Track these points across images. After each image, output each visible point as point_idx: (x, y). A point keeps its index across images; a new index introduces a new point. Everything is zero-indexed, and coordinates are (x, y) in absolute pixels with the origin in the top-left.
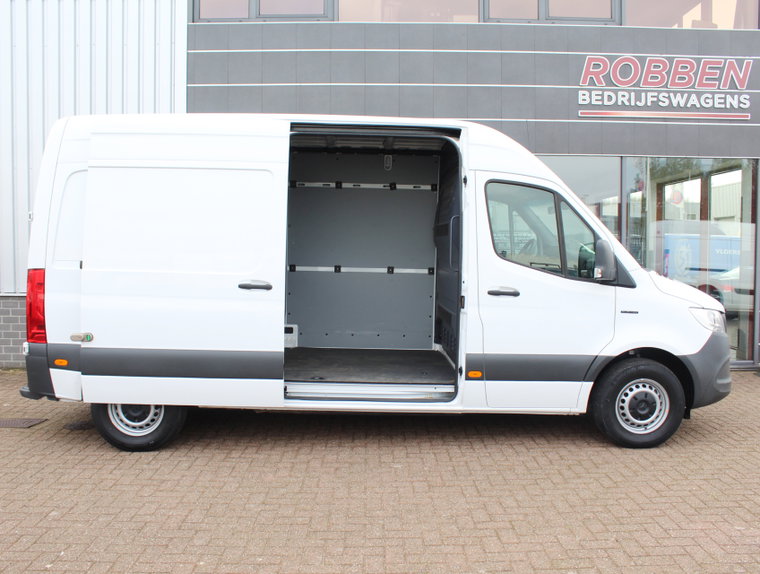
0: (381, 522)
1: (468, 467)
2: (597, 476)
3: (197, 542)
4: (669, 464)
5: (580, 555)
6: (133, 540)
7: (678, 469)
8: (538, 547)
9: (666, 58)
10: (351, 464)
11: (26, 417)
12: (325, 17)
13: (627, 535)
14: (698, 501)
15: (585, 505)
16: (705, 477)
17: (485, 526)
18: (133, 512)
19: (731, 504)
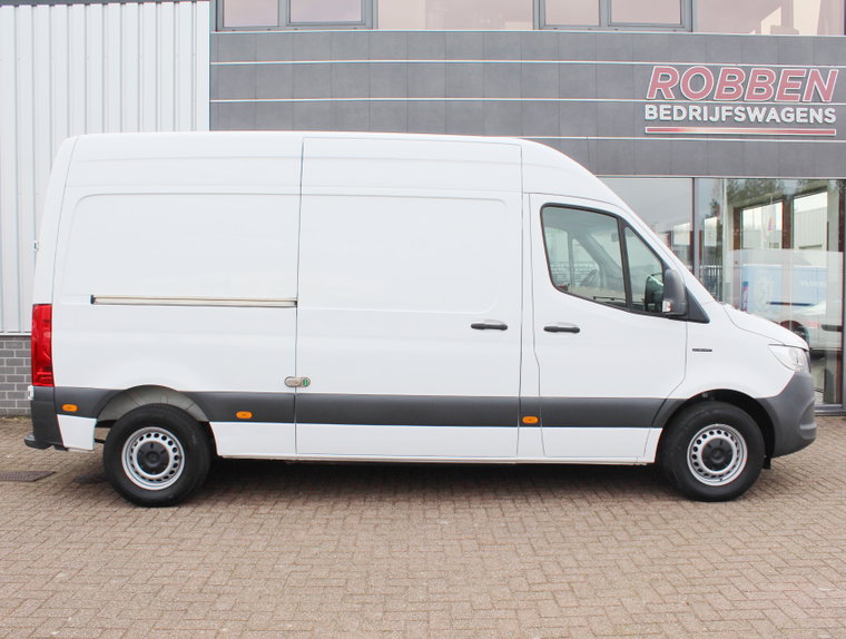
0: (425, 584)
1: (523, 523)
2: (666, 533)
3: (220, 606)
4: (747, 519)
5: (647, 620)
6: (149, 604)
7: (757, 524)
8: (600, 612)
10: (393, 520)
11: (32, 469)
12: (362, 24)
13: (699, 598)
14: (778, 560)
15: (653, 564)
16: (786, 533)
17: (541, 588)
18: (149, 574)
19: (816, 563)
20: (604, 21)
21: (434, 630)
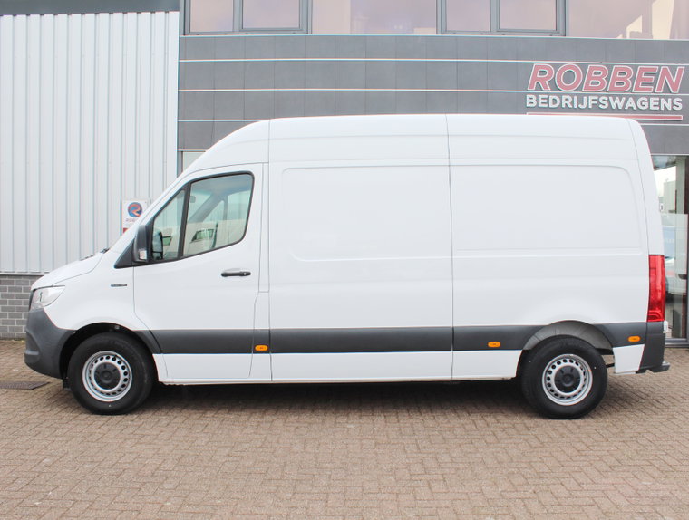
0: (329, 473)
1: (412, 427)
2: (526, 437)
3: (166, 486)
4: (594, 428)
5: (499, 504)
6: (112, 483)
7: (601, 432)
8: (464, 496)
9: (606, 65)
10: (310, 424)
11: (32, 380)
12: (300, 30)
13: (544, 488)
14: (614, 459)
15: (512, 461)
16: (624, 439)
17: (420, 477)
18: (115, 460)
19: (644, 463)
20: (494, 28)
21: (331, 507)
